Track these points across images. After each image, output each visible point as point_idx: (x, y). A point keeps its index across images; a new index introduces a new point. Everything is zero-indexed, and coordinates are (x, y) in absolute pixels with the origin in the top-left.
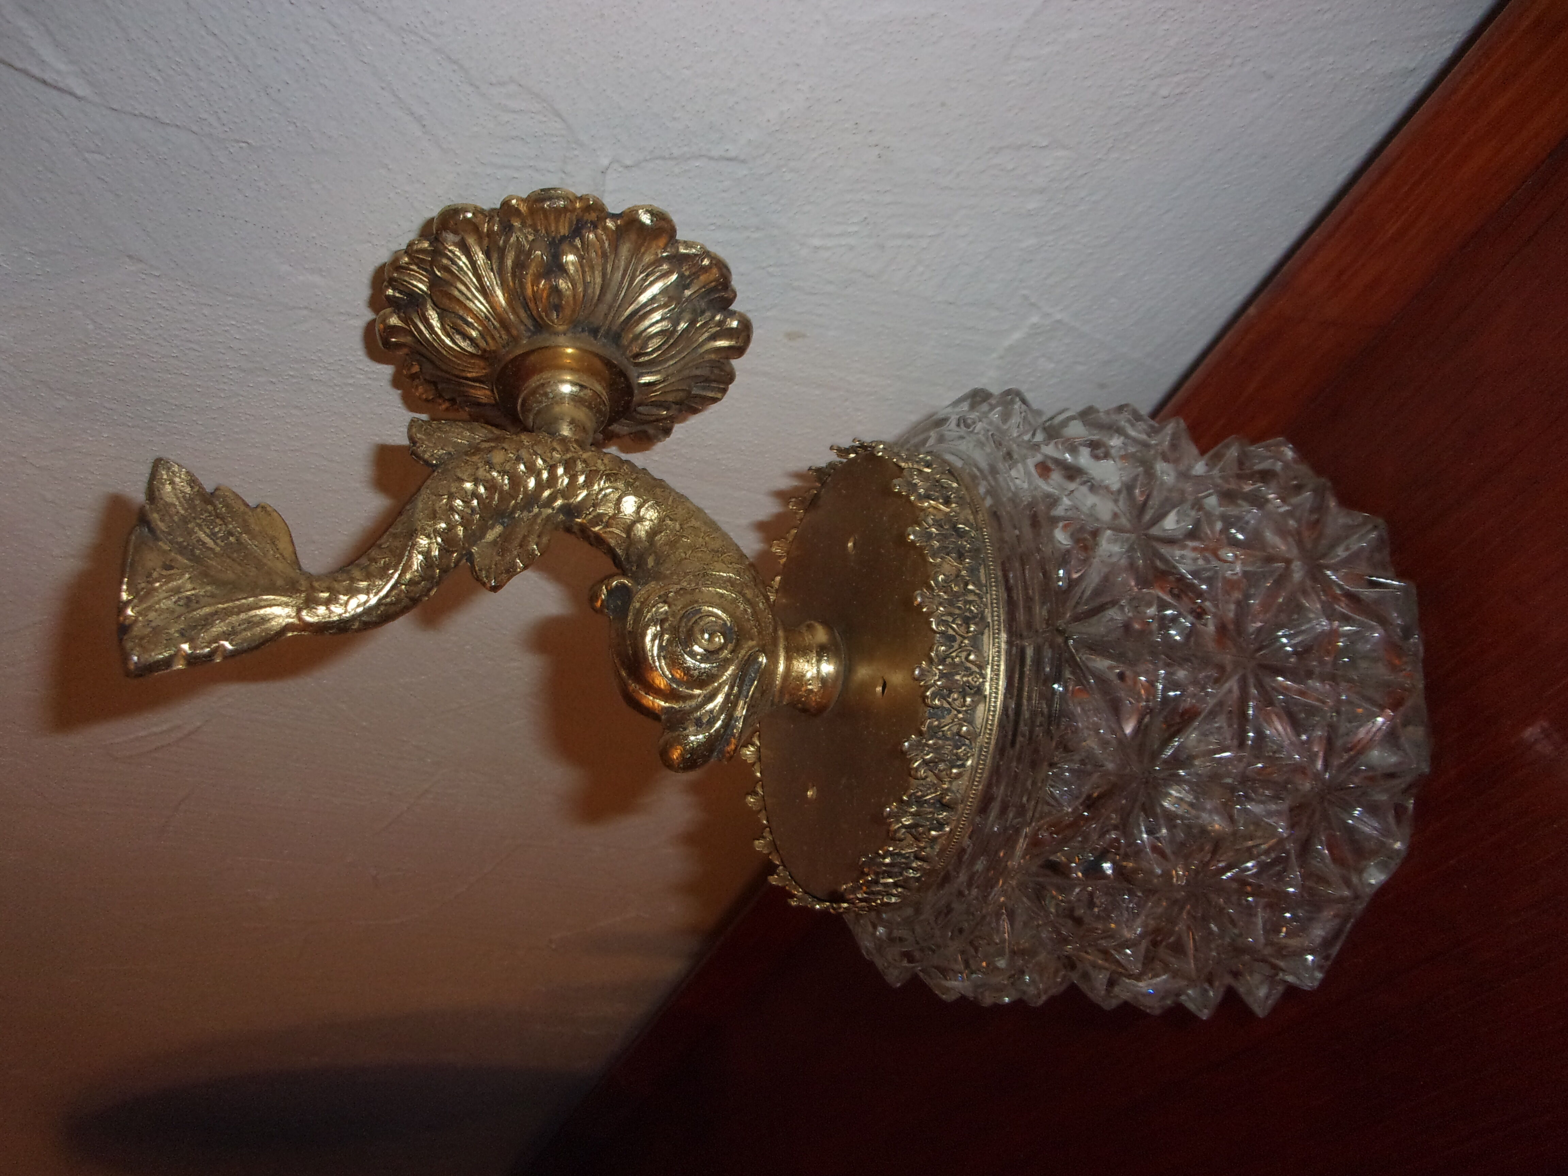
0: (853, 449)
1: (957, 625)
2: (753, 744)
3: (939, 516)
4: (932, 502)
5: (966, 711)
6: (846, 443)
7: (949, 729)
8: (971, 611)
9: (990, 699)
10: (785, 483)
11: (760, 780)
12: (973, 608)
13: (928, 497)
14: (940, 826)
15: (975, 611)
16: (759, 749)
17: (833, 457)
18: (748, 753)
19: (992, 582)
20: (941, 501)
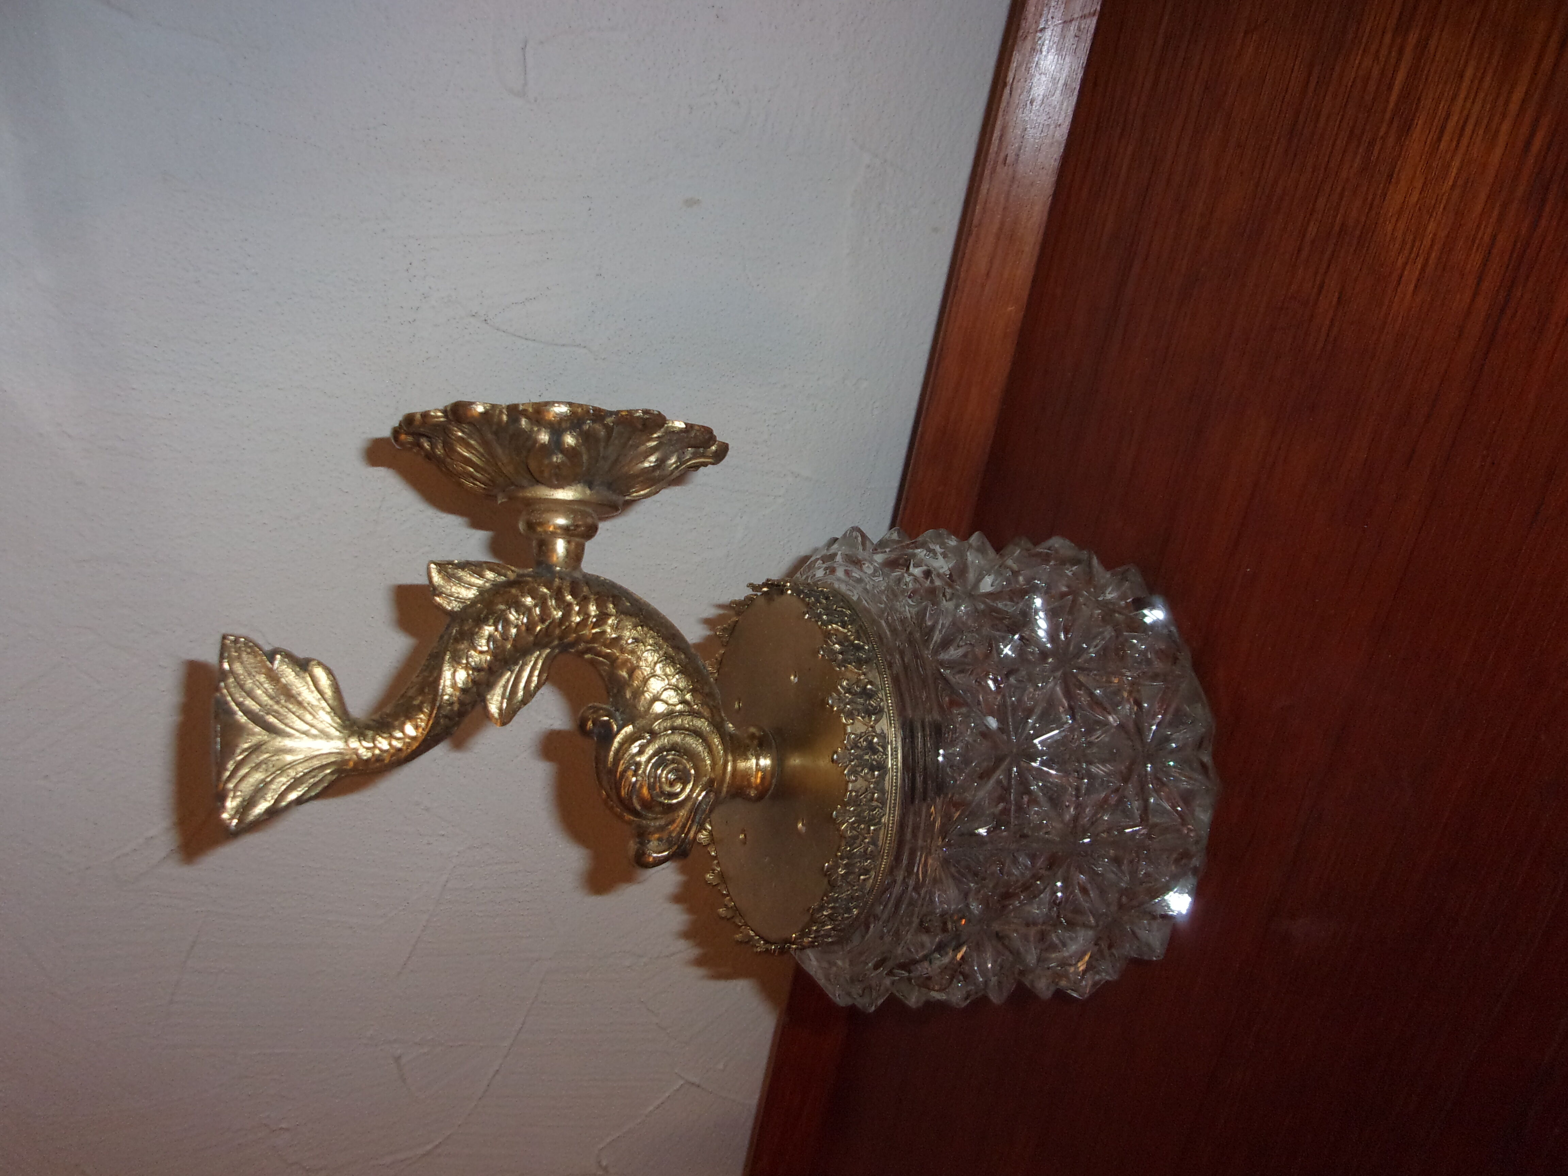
0: (765, 585)
1: (861, 717)
2: (706, 830)
3: (840, 636)
4: (834, 626)
5: (875, 782)
6: (759, 581)
7: (865, 797)
8: (872, 706)
9: (892, 771)
10: (712, 612)
11: (715, 858)
12: (872, 703)
13: (831, 623)
14: (866, 871)
15: (874, 704)
16: (711, 833)
17: (749, 592)
18: (702, 836)
19: (885, 681)
20: (839, 624)
